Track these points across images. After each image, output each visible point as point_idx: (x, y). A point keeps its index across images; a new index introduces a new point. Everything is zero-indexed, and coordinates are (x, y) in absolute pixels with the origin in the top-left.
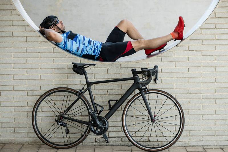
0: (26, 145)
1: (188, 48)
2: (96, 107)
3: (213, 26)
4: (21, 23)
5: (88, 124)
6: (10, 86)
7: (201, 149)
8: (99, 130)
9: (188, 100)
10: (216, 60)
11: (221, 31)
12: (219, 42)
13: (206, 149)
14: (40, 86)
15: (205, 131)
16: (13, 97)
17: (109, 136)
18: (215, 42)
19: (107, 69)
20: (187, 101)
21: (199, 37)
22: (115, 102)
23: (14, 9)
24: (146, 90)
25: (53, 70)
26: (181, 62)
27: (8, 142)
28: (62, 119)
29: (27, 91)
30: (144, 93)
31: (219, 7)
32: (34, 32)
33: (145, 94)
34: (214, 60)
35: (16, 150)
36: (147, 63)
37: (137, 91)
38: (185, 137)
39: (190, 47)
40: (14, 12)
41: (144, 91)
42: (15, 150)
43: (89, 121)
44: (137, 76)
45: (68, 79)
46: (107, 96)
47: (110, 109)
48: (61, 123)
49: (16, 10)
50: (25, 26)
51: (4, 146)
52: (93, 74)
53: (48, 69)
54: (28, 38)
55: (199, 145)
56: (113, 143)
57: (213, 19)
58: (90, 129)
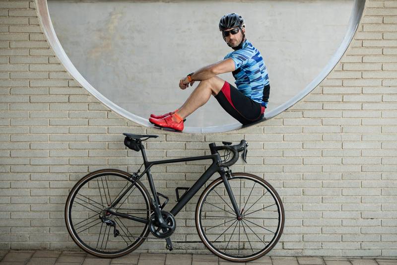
0: (66, 252)
1: (303, 114)
2: (158, 197)
3: (339, 83)
4: (61, 75)
5: (147, 222)
6: (44, 166)
7: (319, 261)
8: (161, 231)
9: (302, 189)
10: (342, 132)
11: (350, 90)
12: (347, 106)
13: (326, 262)
14: (87, 166)
15: (326, 235)
16: (48, 182)
17: (187, 240)
18: (341, 106)
19: (185, 143)
20: (300, 192)
21: (318, 98)
22: (184, 191)
23: (51, 54)
24: (230, 173)
25: (107, 143)
26: (291, 134)
27: (40, 248)
28: (109, 215)
29: (69, 174)
30: (226, 178)
31: (347, 55)
32: (80, 89)
33: (228, 179)
34: (340, 131)
35: (53, 259)
36: (243, 135)
37: (217, 175)
38: (297, 243)
39: (305, 112)
40: (52, 60)
41: (226, 175)
42: (51, 259)
43: (148, 217)
44: (217, 154)
45: (128, 156)
46: (185, 181)
47: (178, 201)
48: (108, 221)
49: (55, 56)
50: (67, 80)
51: (34, 253)
52: (165, 151)
53: (100, 143)
54: (71, 97)
55: (318, 255)
56: (192, 251)
57: (338, 73)
58: (149, 230)
